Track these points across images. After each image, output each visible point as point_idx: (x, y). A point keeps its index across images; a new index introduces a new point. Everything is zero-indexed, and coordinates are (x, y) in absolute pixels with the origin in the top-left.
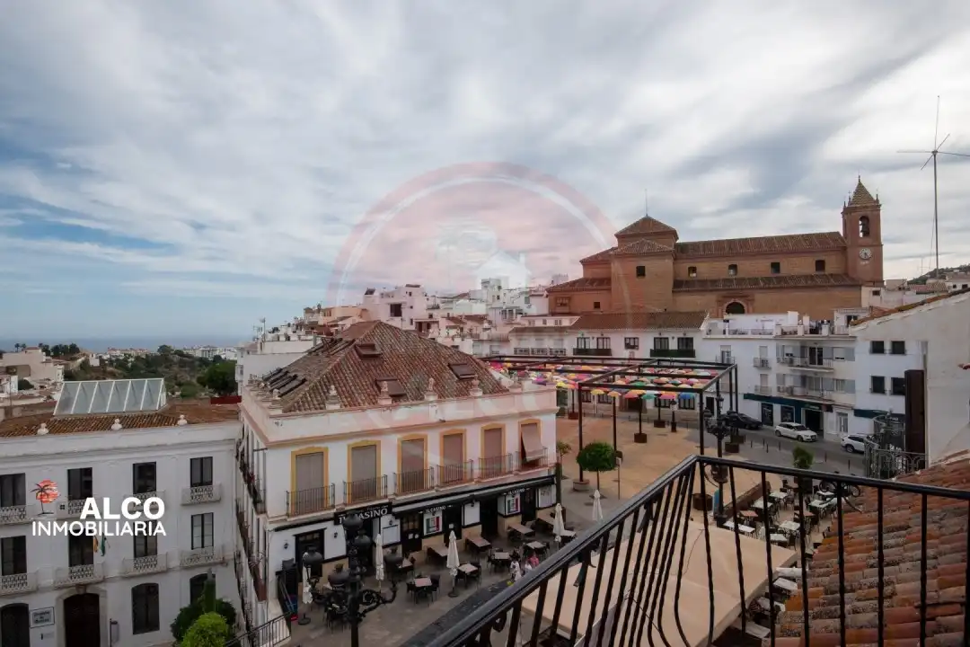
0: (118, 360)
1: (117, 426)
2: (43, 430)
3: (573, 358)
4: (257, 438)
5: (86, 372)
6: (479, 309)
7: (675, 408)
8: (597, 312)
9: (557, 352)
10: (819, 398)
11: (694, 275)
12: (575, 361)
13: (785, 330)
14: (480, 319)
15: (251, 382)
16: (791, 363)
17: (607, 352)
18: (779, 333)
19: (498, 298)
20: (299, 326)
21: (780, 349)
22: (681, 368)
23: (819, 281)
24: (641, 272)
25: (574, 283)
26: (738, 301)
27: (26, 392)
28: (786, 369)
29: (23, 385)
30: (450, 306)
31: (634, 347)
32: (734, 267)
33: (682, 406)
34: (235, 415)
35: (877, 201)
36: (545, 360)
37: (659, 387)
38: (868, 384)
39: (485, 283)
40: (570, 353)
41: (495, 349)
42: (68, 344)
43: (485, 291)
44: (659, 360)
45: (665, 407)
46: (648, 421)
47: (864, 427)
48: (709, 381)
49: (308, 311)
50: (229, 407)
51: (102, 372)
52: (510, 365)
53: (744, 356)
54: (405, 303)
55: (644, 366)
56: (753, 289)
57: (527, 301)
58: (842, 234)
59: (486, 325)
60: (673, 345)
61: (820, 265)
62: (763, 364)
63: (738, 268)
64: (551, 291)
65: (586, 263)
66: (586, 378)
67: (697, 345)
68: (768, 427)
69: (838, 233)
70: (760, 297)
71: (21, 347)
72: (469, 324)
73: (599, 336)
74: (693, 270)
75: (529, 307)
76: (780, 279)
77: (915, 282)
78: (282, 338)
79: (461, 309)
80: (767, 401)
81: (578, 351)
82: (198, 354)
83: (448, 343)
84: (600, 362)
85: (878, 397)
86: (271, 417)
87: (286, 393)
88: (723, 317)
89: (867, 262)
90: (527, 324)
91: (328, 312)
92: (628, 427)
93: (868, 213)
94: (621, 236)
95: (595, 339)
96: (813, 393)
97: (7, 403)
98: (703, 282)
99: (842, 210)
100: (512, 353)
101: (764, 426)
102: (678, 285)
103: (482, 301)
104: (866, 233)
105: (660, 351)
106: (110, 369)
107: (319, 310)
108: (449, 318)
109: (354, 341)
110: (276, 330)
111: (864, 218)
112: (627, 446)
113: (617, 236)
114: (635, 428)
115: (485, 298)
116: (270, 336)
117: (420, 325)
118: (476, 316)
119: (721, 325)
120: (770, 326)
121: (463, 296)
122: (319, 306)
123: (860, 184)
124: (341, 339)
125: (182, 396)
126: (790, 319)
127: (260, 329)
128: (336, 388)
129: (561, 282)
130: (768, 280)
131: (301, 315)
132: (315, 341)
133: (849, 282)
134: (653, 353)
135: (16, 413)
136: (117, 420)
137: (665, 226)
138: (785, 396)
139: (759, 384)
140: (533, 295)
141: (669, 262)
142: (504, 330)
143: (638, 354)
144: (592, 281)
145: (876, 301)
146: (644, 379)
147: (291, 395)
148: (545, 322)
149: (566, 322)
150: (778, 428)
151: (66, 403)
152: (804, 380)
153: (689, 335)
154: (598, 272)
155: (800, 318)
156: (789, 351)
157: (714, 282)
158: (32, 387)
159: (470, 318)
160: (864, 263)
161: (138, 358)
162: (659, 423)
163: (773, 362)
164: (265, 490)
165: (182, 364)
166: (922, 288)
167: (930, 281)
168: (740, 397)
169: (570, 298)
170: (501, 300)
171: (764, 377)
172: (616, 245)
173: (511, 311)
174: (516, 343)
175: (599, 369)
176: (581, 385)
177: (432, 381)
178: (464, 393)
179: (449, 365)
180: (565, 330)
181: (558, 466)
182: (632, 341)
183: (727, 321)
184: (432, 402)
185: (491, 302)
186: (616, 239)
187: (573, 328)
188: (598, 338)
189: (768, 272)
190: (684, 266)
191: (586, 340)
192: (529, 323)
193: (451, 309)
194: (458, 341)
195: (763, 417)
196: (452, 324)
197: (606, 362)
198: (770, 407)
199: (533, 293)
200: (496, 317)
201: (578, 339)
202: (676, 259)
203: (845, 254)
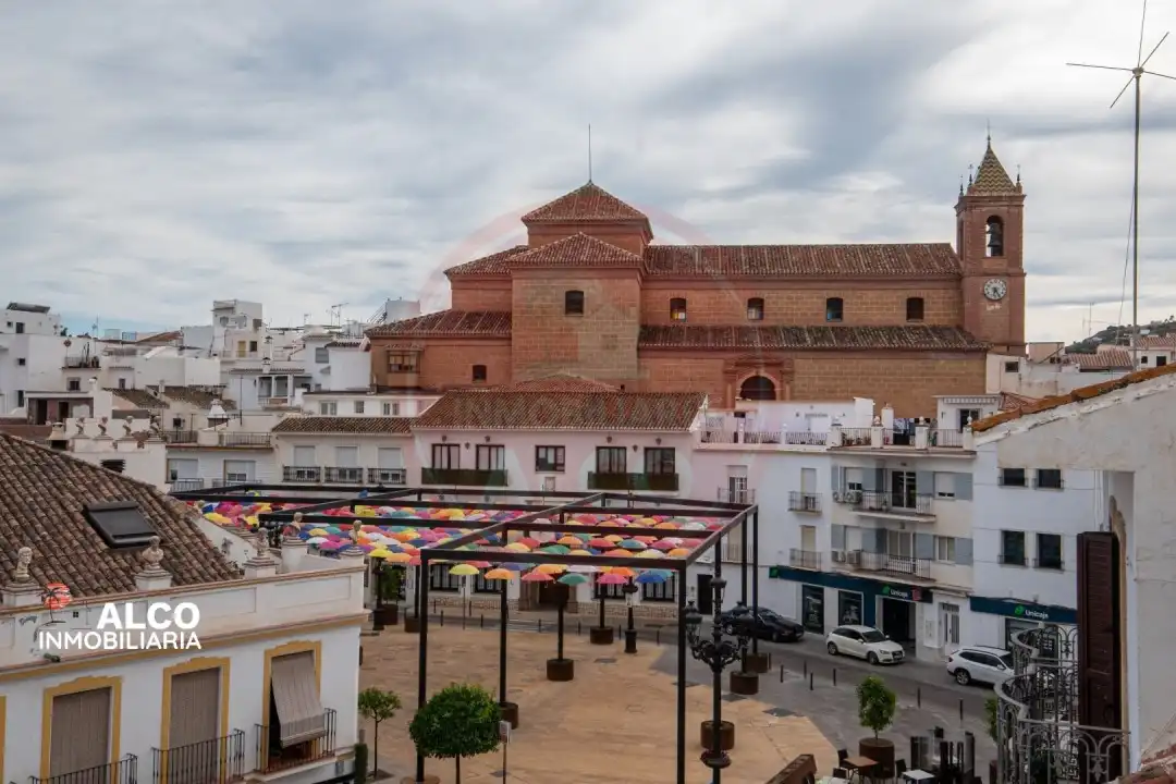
3: (420, 492)
6: (204, 372)
8: (478, 388)
9: (385, 476)
10: (911, 575)
11: (681, 316)
12: (426, 498)
13: (851, 435)
14: (202, 396)
16: (858, 503)
17: (501, 477)
18: (838, 442)
19: (254, 346)
21: (840, 473)
22: (648, 513)
23: (912, 340)
24: (574, 302)
25: (432, 321)
26: (763, 373)
28: (849, 516)
30: (125, 361)
31: (557, 467)
32: (756, 303)
33: (649, 595)
35: (1019, 188)
36: (355, 496)
38: (995, 547)
39: (224, 311)
40: (414, 481)
41: (234, 469)
43: (221, 331)
44: (606, 496)
45: (615, 597)
46: (579, 630)
47: (984, 632)
48: (700, 542)
52: (266, 508)
53: (772, 487)
54: (3, 351)
55: (571, 510)
56: (795, 350)
57: (322, 357)
58: (954, 246)
59: (217, 410)
60: (636, 465)
61: (915, 307)
62: (806, 506)
63: (766, 306)
64: (376, 336)
65: (462, 278)
66: (444, 539)
67: (682, 465)
68: (817, 636)
69: (948, 246)
70: (806, 368)
72: (177, 408)
73: (482, 441)
74: (679, 304)
75: (327, 371)
76: (841, 333)
77: (1078, 349)
79: (152, 369)
80: (812, 581)
81: (430, 475)
85: (1012, 571)
88: (733, 406)
89: (997, 306)
90: (318, 413)
92: (532, 645)
93: (1001, 210)
94: (536, 222)
95: (473, 450)
96: (905, 567)
98: (699, 332)
99: (956, 202)
100: (278, 480)
101: (807, 634)
102: (652, 336)
103: (211, 353)
104: (998, 250)
105: (609, 477)
108: (122, 391)
111: (994, 220)
112: (529, 691)
113: (527, 220)
114: (547, 647)
115: (219, 346)
117: (41, 406)
118: (193, 388)
119: (731, 423)
120: (820, 426)
121: (164, 339)
123: (989, 152)
126: (858, 415)
129: (404, 316)
130: (820, 334)
133: (965, 344)
134: (598, 479)
137: (627, 210)
138: (848, 570)
139: (799, 547)
140: (335, 345)
141: (631, 286)
142: (261, 424)
143: (563, 482)
144: (472, 317)
145: (1010, 383)
146: (566, 538)
148: (360, 407)
149: (410, 407)
150: (833, 637)
152: (882, 537)
153: (667, 443)
154: (484, 299)
155: (877, 412)
156: (855, 478)
157: (718, 331)
159: (178, 392)
160: (990, 308)
162: (601, 636)
163: (826, 503)
166: (1091, 360)
167: (1102, 348)
168: (763, 574)
169: (420, 354)
170: (261, 353)
171: (808, 531)
172: (525, 242)
173: (282, 380)
174: (288, 455)
175: (476, 515)
176: (426, 555)
177: (26, 552)
178: (120, 585)
179: (86, 512)
180: (403, 425)
181: (360, 751)
182: (551, 453)
183: (742, 415)
184: (23, 609)
185: (234, 356)
186: (524, 229)
187: (426, 420)
188: (478, 447)
189: (822, 318)
190: (663, 296)
191: (453, 449)
192: (324, 408)
193: (130, 369)
194: (127, 450)
195: (806, 614)
196: (131, 406)
197: (494, 500)
198: (819, 594)
199: (335, 339)
200: (245, 392)
201: (434, 446)
202: (645, 279)
203: (959, 288)
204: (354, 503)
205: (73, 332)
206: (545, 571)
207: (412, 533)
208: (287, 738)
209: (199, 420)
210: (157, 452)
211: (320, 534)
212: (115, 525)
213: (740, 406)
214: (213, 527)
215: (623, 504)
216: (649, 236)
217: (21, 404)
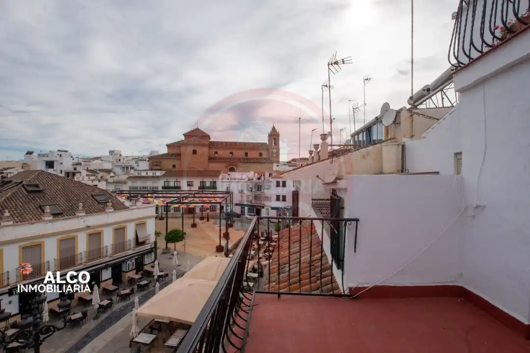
3: (162, 191)
6: (108, 166)
7: (209, 210)
8: (174, 170)
9: (153, 188)
10: (260, 204)
11: (217, 155)
12: (163, 192)
13: (250, 178)
14: (108, 171)
16: (251, 191)
17: (179, 188)
18: (248, 180)
19: (120, 160)
21: (248, 186)
22: (211, 194)
24: (195, 152)
25: (163, 155)
26: (233, 167)
28: (250, 193)
30: (88, 163)
31: (192, 185)
32: (232, 153)
36: (148, 192)
37: (203, 202)
38: (275, 198)
39: (111, 152)
40: (160, 189)
41: (117, 187)
43: (111, 157)
44: (202, 191)
45: (204, 211)
46: (197, 218)
47: (273, 213)
48: (223, 199)
53: (235, 188)
54: (57, 161)
55: (196, 194)
57: (137, 162)
59: (112, 174)
60: (208, 184)
61: (261, 154)
62: (242, 192)
64: (150, 158)
65: (169, 146)
67: (218, 184)
68: (244, 216)
70: (240, 166)
72: (101, 174)
73: (175, 180)
74: (216, 153)
75: (138, 166)
76: (247, 159)
77: (288, 163)
79: (94, 165)
80: (242, 206)
81: (164, 188)
83: (89, 183)
84: (175, 192)
85: (278, 202)
88: (228, 173)
90: (137, 175)
92: (188, 221)
93: (276, 137)
94: (186, 135)
95: (173, 182)
96: (259, 202)
98: (220, 158)
100: (128, 189)
101: (242, 216)
102: (211, 159)
103: (109, 162)
104: (275, 144)
105: (202, 187)
108: (87, 170)
109: (22, 182)
112: (188, 230)
113: (184, 135)
114: (191, 221)
115: (111, 160)
117: (68, 174)
118: (106, 169)
119: (227, 176)
120: (244, 177)
121: (97, 158)
124: (11, 181)
126: (251, 174)
128: (9, 212)
129: (156, 154)
130: (243, 159)
133: (269, 161)
134: (200, 188)
137: (206, 134)
138: (249, 203)
139: (240, 199)
140: (140, 160)
141: (206, 149)
142: (124, 177)
143: (193, 188)
144: (172, 155)
145: (277, 168)
146: (196, 199)
148: (147, 173)
149: (158, 173)
150: (246, 216)
152: (256, 197)
153: (214, 180)
154: (175, 151)
155: (254, 174)
156: (251, 186)
157: (224, 158)
159: (101, 170)
162: (202, 218)
163: (246, 192)
166: (289, 165)
167: (292, 162)
168: (234, 205)
169: (160, 162)
170: (121, 162)
171: (242, 196)
172: (184, 139)
173: (127, 168)
174: (130, 184)
175: (175, 195)
176: (167, 203)
178: (102, 211)
179: (92, 196)
180: (158, 177)
181: (155, 243)
182: (190, 183)
183: (229, 175)
184: (81, 216)
185: (115, 162)
186: (183, 137)
187: (164, 176)
188: (175, 182)
189: (244, 156)
190: (213, 151)
191: (169, 183)
192: (138, 173)
193: (89, 165)
195: (242, 212)
196: (90, 173)
197: (179, 192)
198: (244, 208)
200: (118, 170)
201: (164, 182)
202: (209, 148)
203: (269, 151)
204: (148, 194)
205: (74, 157)
208: (140, 241)
209: (108, 177)
216: (210, 139)
217: (61, 173)
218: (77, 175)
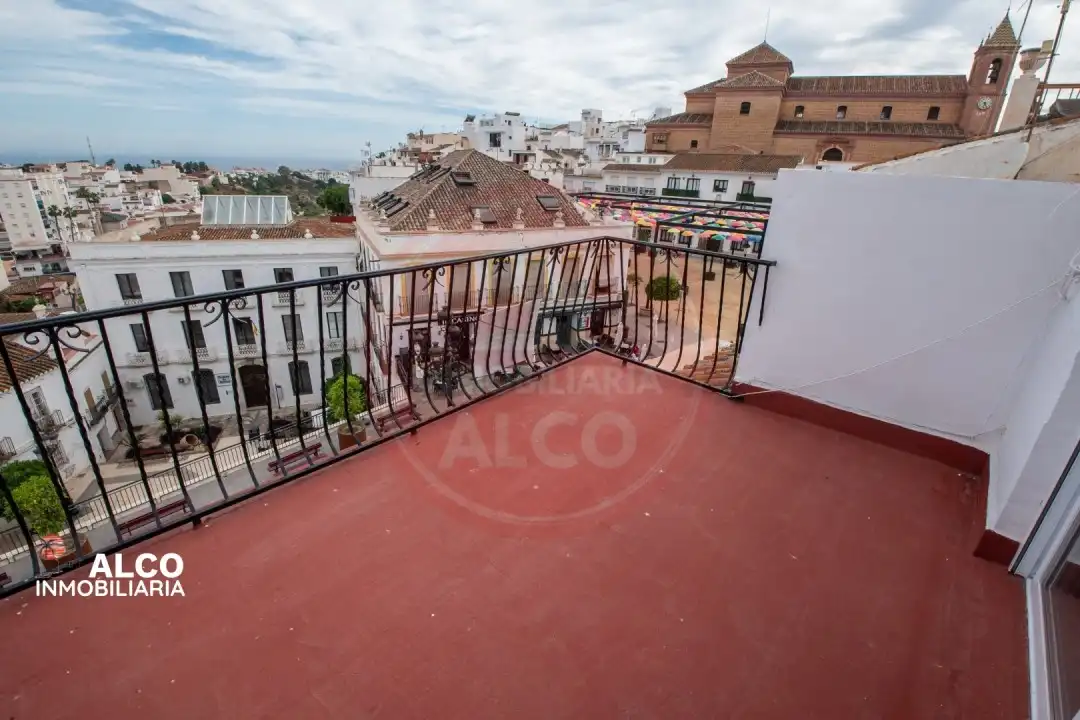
0: (244, 179)
1: (255, 236)
2: (195, 236)
3: (661, 198)
4: (371, 252)
5: (217, 187)
6: (577, 143)
7: (748, 250)
8: (694, 152)
9: (647, 191)
11: (800, 115)
12: (662, 201)
14: (576, 153)
15: (362, 202)
17: (695, 193)
19: (597, 131)
20: (404, 152)
23: (926, 131)
24: (745, 108)
25: (675, 118)
26: (837, 147)
27: (169, 205)
29: (167, 199)
30: (547, 138)
31: (723, 190)
32: (843, 109)
34: (351, 233)
35: (1020, 40)
36: (634, 199)
37: (733, 230)
39: (586, 114)
40: (659, 194)
41: (587, 186)
42: (197, 161)
43: (584, 124)
44: (743, 204)
49: (411, 136)
50: (346, 226)
51: (232, 188)
52: (599, 201)
54: (504, 132)
55: (726, 209)
56: (855, 135)
57: (625, 136)
58: (968, 78)
59: (581, 160)
61: (934, 112)
63: (848, 110)
64: (650, 125)
65: (691, 96)
66: (667, 217)
69: (964, 76)
70: (863, 145)
71: (157, 163)
72: (566, 159)
73: (690, 176)
74: (800, 109)
75: (627, 143)
76: (887, 126)
78: (389, 164)
79: (558, 141)
81: (666, 191)
82: (315, 177)
83: (540, 176)
86: (382, 234)
87: (391, 215)
88: (817, 163)
89: (983, 113)
90: (621, 162)
91: (430, 139)
93: (1003, 55)
94: (733, 66)
95: (686, 181)
97: (160, 214)
98: (808, 124)
99: (976, 49)
100: (603, 190)
102: (783, 126)
103: (580, 134)
104: (994, 79)
105: (746, 196)
106: (238, 187)
107: (422, 136)
108: (546, 151)
109: (450, 169)
110: (382, 155)
111: (997, 62)
113: (728, 64)
115: (583, 130)
116: (377, 161)
117: (518, 156)
118: (573, 150)
121: (562, 127)
122: (421, 132)
123: (1007, 17)
124: (439, 167)
125: (305, 215)
127: (367, 153)
128: (435, 212)
129: (664, 116)
130: (873, 125)
131: (405, 141)
132: (416, 167)
134: (741, 197)
135: (170, 223)
136: (254, 231)
137: (782, 57)
140: (631, 130)
141: (776, 100)
142: (597, 166)
143: (725, 197)
144: (695, 116)
147: (397, 216)
148: (639, 159)
149: (661, 160)
151: (209, 215)
154: (701, 107)
157: (819, 124)
158: (174, 201)
159: (567, 152)
160: (979, 114)
161: (261, 177)
164: (381, 294)
165: (301, 185)
169: (668, 134)
170: (600, 134)
172: (726, 76)
173: (608, 147)
174: (608, 180)
175: (683, 209)
176: (659, 223)
177: (520, 211)
178: (549, 224)
180: (657, 168)
181: (626, 293)
182: (721, 183)
183: (820, 168)
185: (589, 135)
186: (726, 69)
187: (666, 167)
188: (689, 179)
189: (878, 117)
190: (792, 104)
191: (677, 181)
192: (624, 159)
193: (549, 141)
194: (549, 175)
196: (548, 157)
197: (693, 203)
199: (632, 128)
200: (593, 152)
201: (669, 179)
202: (786, 96)
203: (963, 102)
204: (632, 202)
205: (528, 125)
206: (708, 233)
207: (655, 215)
208: (601, 285)
209: (575, 164)
210: (560, 176)
211: (619, 213)
212: (547, 202)
213: (820, 164)
214: (580, 206)
215: (751, 208)
216: (791, 70)
217: (510, 155)
218: (531, 159)
